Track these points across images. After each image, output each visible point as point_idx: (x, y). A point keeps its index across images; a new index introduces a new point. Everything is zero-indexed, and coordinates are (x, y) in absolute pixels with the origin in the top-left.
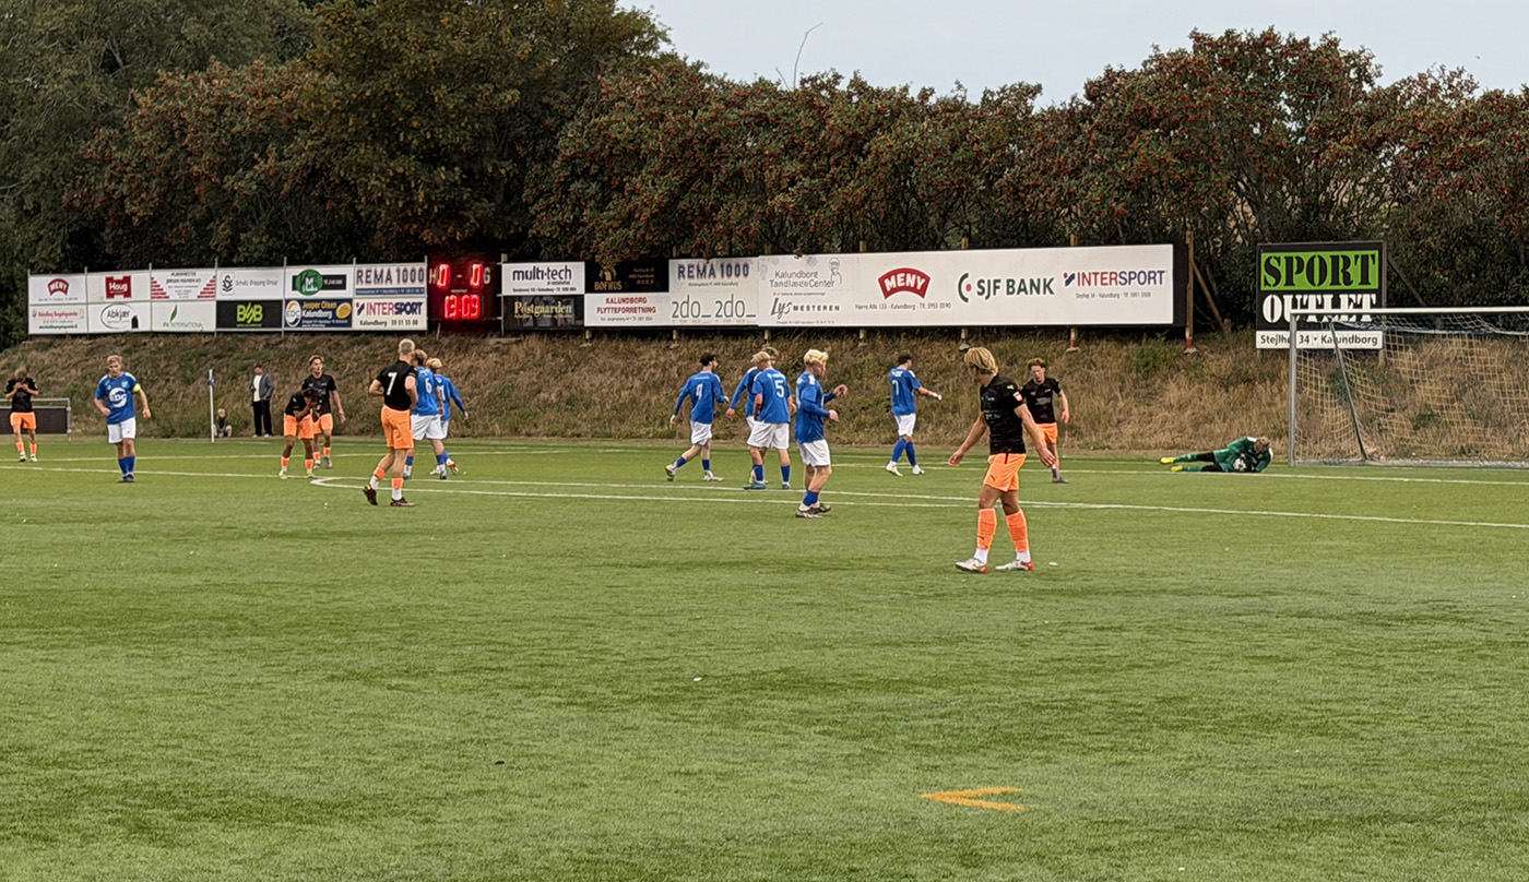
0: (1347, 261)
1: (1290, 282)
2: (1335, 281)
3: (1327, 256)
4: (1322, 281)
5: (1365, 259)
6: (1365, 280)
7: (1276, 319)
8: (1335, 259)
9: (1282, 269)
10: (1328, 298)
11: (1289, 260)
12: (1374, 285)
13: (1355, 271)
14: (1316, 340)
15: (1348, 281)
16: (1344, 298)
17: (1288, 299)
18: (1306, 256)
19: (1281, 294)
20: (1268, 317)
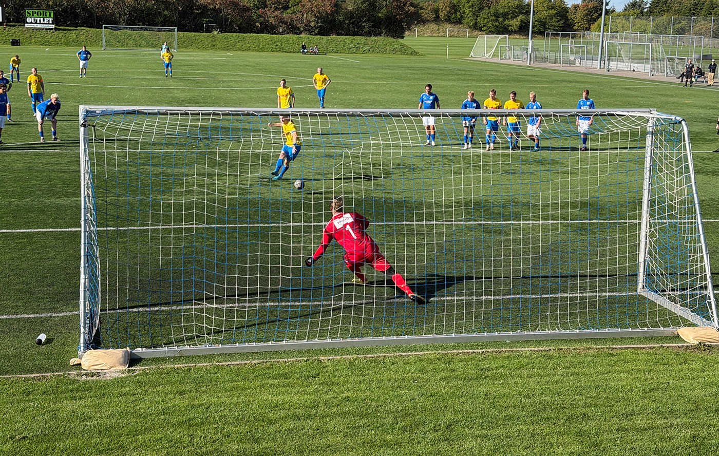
0: (46, 13)
1: (33, 15)
2: (43, 16)
3: (41, 11)
4: (41, 15)
5: (50, 12)
6: (50, 16)
7: (30, 22)
8: (43, 12)
9: (31, 13)
10: (42, 19)
11: (33, 12)
12: (52, 16)
13: (48, 14)
14: (39, 26)
15: (46, 15)
16: (45, 19)
17: (33, 19)
18: (37, 11)
19: (31, 17)
20: (28, 21)
